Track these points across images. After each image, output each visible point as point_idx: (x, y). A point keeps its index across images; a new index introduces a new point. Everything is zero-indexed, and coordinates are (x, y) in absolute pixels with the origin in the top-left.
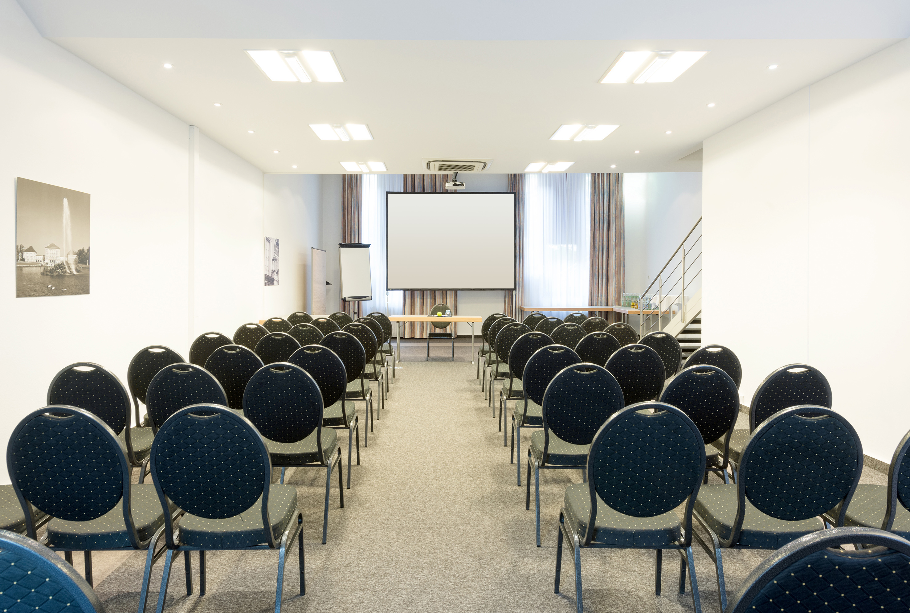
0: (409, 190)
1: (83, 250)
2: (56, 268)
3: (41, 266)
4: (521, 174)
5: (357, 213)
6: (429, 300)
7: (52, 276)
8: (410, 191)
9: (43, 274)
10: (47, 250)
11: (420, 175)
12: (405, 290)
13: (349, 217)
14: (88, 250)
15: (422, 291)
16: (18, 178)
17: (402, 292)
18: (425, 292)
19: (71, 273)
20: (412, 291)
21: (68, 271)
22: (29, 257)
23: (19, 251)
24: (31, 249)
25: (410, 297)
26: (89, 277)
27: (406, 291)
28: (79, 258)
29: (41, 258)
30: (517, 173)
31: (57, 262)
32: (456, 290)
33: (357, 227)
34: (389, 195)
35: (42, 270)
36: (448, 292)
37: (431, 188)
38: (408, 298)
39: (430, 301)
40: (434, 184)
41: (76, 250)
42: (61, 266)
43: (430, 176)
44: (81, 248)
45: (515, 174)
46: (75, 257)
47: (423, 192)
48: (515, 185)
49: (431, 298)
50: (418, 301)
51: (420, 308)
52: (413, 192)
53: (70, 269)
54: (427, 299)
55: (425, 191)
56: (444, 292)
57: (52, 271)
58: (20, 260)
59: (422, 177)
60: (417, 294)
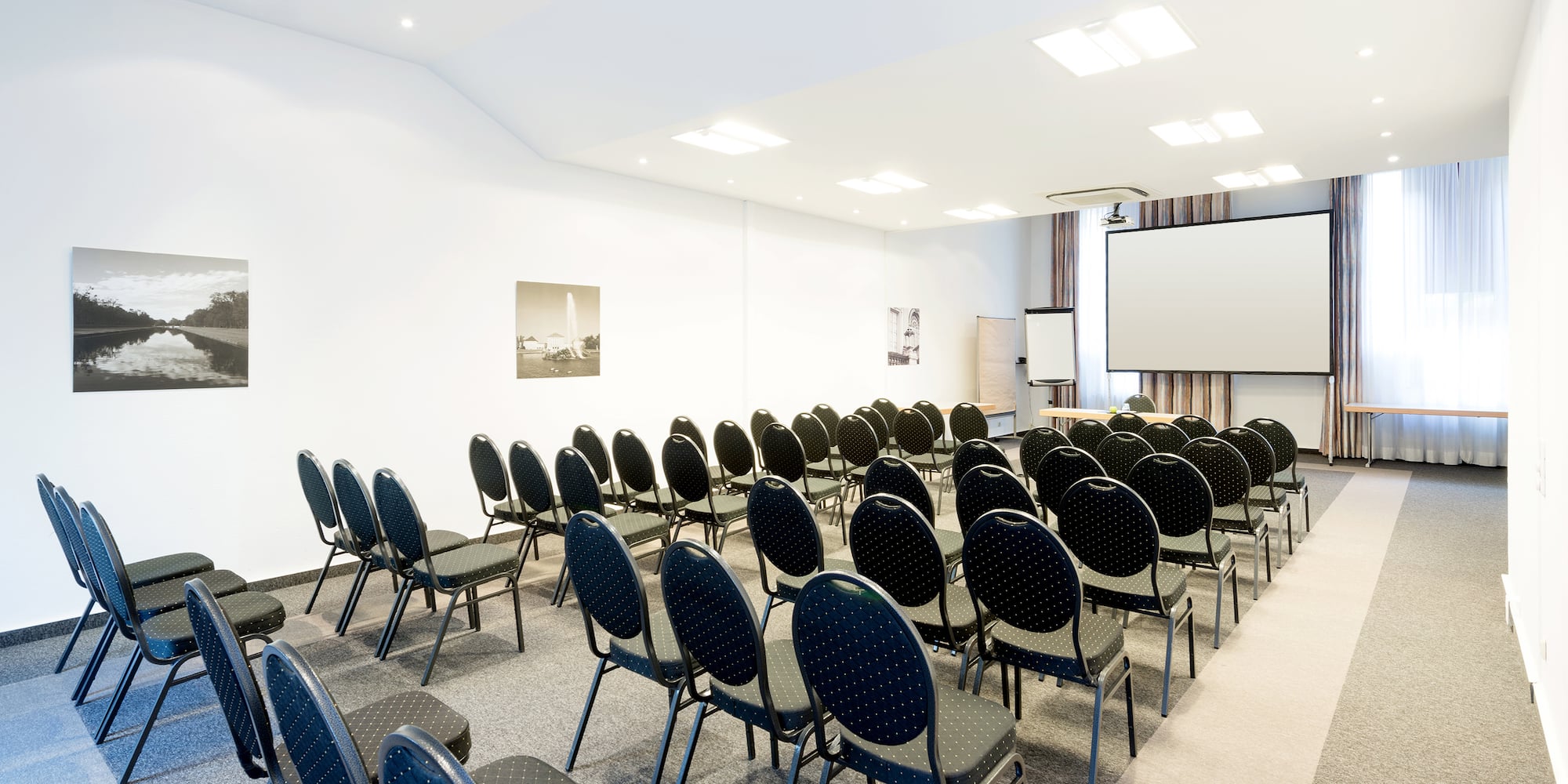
0: (1149, 224)
1: (592, 337)
2: (559, 353)
3: (543, 352)
4: (1353, 177)
5: (1071, 264)
6: (1180, 387)
7: (555, 361)
8: (1150, 226)
9: (545, 359)
10: (549, 338)
11: (1166, 200)
12: (1142, 372)
13: (1061, 270)
14: (598, 337)
15: (1171, 375)
16: (518, 282)
17: (1138, 374)
18: (1175, 375)
19: (578, 358)
20: (1154, 374)
21: (573, 355)
22: (528, 345)
23: (520, 340)
24: (532, 339)
25: (1150, 381)
26: (599, 361)
27: (1144, 374)
28: (586, 345)
29: (543, 346)
30: (1345, 176)
31: (561, 349)
32: (1228, 375)
33: (1071, 284)
34: (1109, 235)
35: (544, 356)
36: (1213, 377)
37: (1184, 218)
38: (1147, 384)
39: (1183, 388)
40: (1190, 212)
41: (584, 337)
42: (565, 352)
43: (1182, 200)
44: (590, 336)
45: (1340, 179)
46: (582, 343)
47: (1172, 225)
48: (1339, 196)
49: (1183, 385)
50: (1162, 388)
51: (1166, 398)
52: (1155, 227)
53: (575, 354)
54: (1177, 385)
55: (1175, 224)
56: (1207, 376)
57: (554, 357)
58: (521, 348)
59: (1169, 202)
60: (1161, 378)
